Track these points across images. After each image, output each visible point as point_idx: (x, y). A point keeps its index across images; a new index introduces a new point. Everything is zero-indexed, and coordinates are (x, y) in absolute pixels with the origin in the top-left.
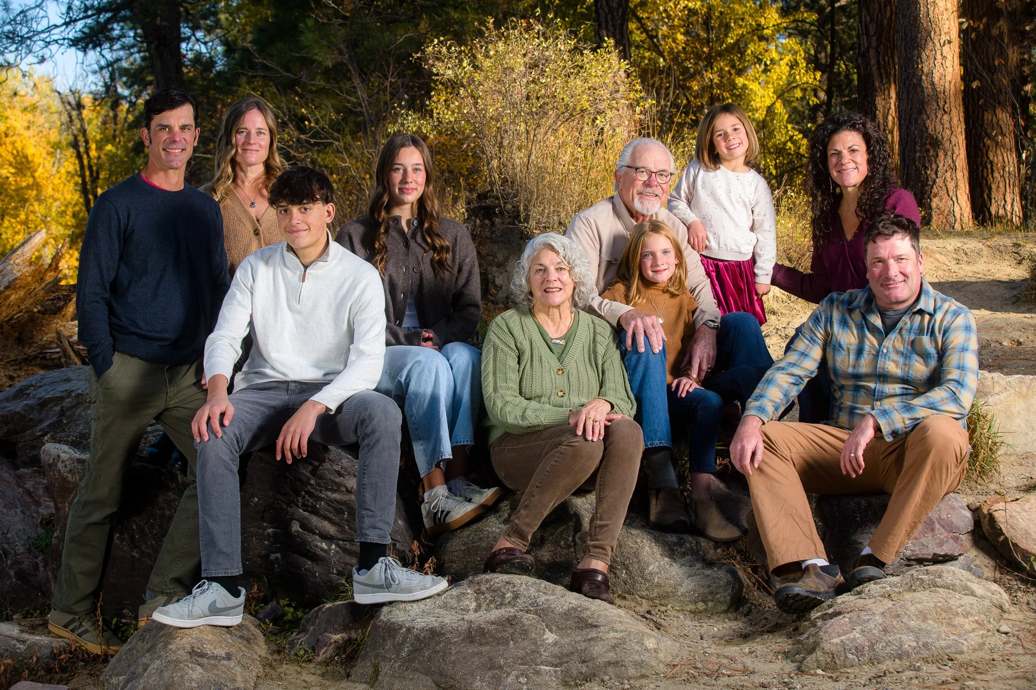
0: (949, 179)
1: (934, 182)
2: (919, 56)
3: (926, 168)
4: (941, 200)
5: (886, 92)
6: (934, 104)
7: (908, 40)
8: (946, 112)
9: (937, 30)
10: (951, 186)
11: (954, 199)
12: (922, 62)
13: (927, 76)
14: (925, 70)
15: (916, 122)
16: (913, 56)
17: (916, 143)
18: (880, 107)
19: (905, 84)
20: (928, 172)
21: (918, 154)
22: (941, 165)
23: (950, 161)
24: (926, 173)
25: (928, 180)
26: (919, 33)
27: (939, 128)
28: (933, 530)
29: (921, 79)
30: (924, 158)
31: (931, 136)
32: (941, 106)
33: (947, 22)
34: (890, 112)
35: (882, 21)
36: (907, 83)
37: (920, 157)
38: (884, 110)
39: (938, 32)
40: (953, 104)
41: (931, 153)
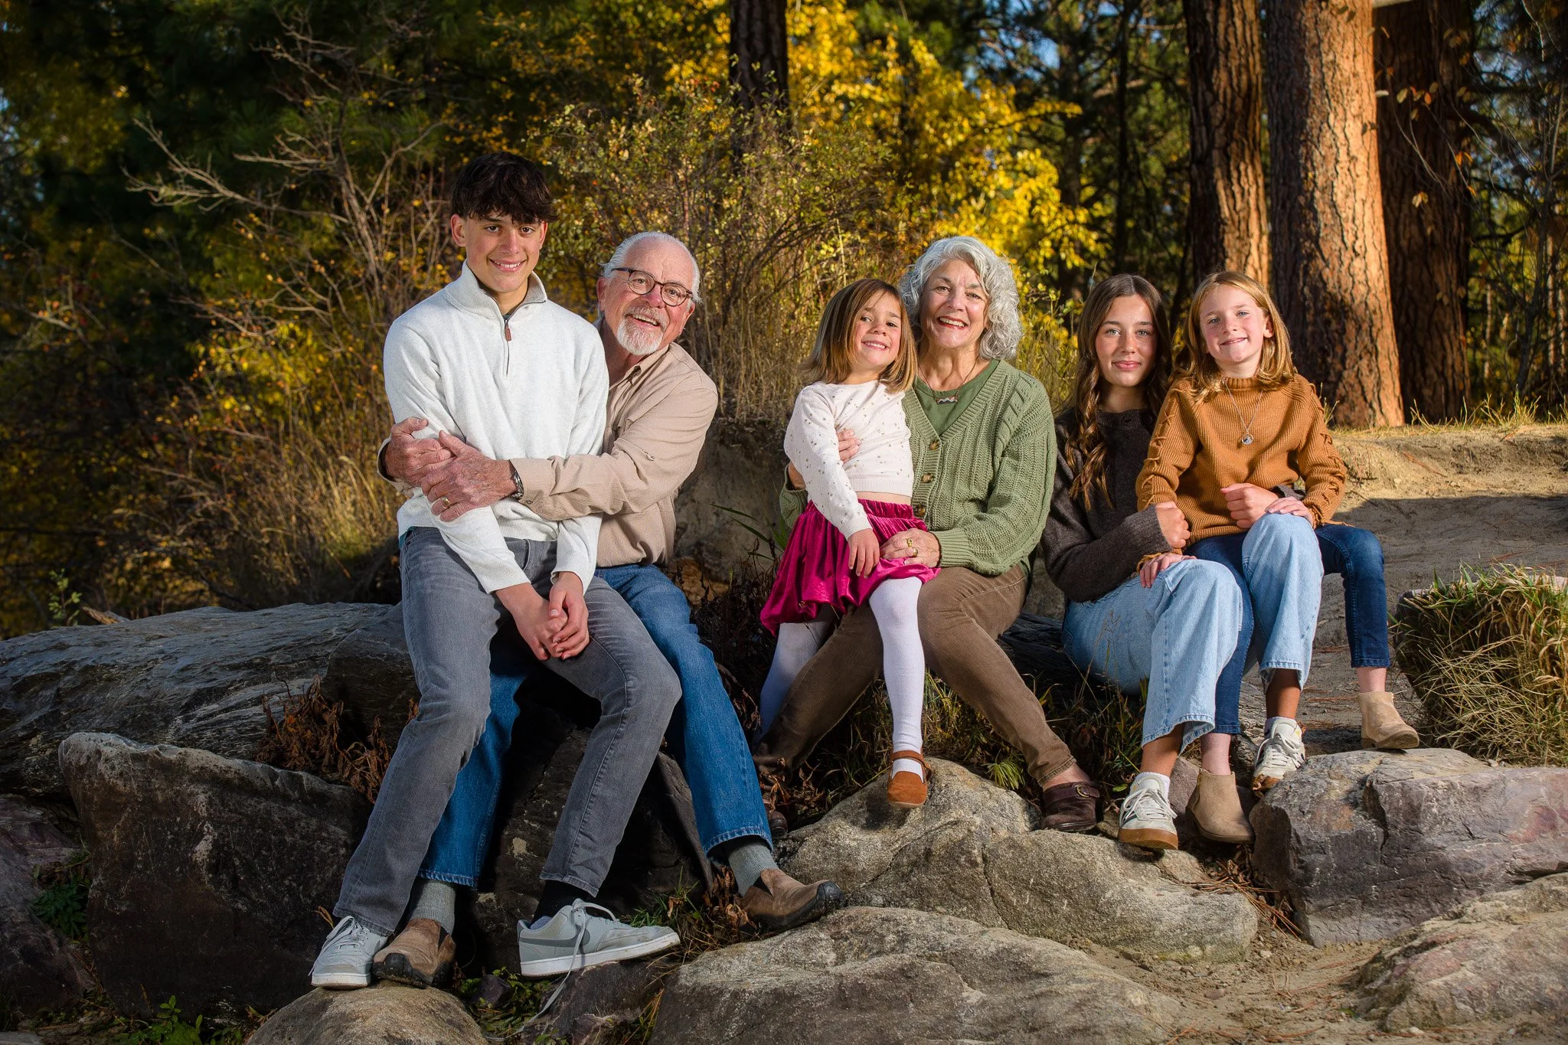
0: (1365, 372)
1: (1340, 376)
2: (1309, 157)
3: (1325, 353)
4: (1352, 408)
5: (1243, 226)
6: (1337, 240)
7: (1289, 128)
8: (1357, 255)
9: (1340, 110)
10: (1369, 382)
11: (1375, 405)
12: (1314, 168)
13: (1323, 192)
14: (1320, 181)
15: (1306, 272)
16: (1297, 158)
17: (1305, 309)
18: (1231, 253)
19: (1284, 206)
20: (1329, 360)
21: (1310, 328)
22: (1351, 346)
23: (1367, 340)
24: (1324, 361)
25: (1328, 373)
26: (1307, 116)
27: (1347, 281)
28: (1553, 827)
29: (1313, 197)
30: (1322, 334)
31: (1333, 297)
32: (1349, 244)
33: (1357, 96)
34: (1250, 260)
35: (1233, 100)
36: (1288, 205)
37: (1313, 333)
38: (1239, 258)
39: (1341, 115)
40: (1369, 241)
41: (1334, 326)
